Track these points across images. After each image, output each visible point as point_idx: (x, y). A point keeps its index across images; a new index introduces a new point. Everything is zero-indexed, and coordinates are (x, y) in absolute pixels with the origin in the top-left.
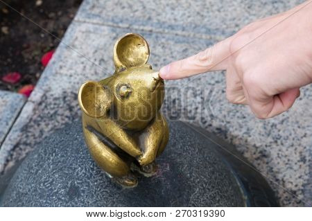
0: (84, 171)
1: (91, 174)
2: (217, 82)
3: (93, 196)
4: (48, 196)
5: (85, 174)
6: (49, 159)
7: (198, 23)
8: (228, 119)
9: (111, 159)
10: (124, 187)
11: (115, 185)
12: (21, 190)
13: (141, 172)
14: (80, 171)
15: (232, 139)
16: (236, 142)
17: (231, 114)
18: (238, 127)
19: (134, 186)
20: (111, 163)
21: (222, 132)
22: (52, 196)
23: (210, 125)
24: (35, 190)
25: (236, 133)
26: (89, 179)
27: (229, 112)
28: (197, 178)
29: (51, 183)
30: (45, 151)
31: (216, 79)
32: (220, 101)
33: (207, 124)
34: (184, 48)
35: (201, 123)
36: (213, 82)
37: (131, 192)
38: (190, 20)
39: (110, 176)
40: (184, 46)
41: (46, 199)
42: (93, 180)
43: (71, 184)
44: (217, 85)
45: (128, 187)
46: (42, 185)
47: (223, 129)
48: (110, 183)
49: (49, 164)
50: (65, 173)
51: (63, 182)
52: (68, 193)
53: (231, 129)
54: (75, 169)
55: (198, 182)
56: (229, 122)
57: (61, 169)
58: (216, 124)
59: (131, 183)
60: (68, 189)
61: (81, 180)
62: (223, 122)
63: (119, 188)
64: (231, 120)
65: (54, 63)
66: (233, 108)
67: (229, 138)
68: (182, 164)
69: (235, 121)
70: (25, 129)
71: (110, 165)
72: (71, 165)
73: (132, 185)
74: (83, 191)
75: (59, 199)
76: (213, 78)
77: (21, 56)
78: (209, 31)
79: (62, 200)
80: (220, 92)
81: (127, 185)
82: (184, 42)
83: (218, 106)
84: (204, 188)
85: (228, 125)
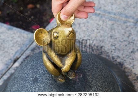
0: (42, 71)
1: (45, 73)
2: (124, 41)
3: (43, 83)
4: (25, 80)
5: (43, 73)
6: (30, 63)
8: (125, 59)
10: (58, 82)
11: (54, 80)
12: (16, 76)
13: (68, 76)
14: (41, 71)
15: (124, 69)
16: (126, 70)
17: (127, 57)
18: (129, 63)
19: (63, 82)
20: (50, 69)
21: (121, 64)
22: (27, 80)
23: (116, 61)
24: (21, 77)
25: (127, 66)
26: (44, 75)
27: (126, 56)
28: (95, 83)
29: (28, 75)
30: (30, 60)
31: (124, 39)
32: (123, 50)
33: (114, 60)
34: (113, 23)
35: (111, 59)
36: (122, 40)
37: (61, 84)
39: (53, 76)
41: (24, 82)
42: (45, 76)
43: (36, 76)
44: (124, 42)
45: (60, 82)
46: (24, 75)
47: (122, 63)
48: (53, 79)
49: (29, 66)
50: (34, 71)
51: (32, 75)
52: (33, 80)
53: (125, 64)
54: (39, 70)
55: (95, 85)
56: (125, 61)
57: (33, 69)
58: (119, 60)
59: (62, 80)
60: (34, 78)
61: (40, 75)
62: (122, 60)
63: (56, 82)
64: (127, 60)
66: (128, 54)
67: (123, 68)
68: (89, 75)
69: (128, 60)
70: (33, 50)
72: (38, 68)
73: (62, 81)
74: (40, 81)
75: (29, 82)
76: (123, 39)
79: (30, 83)
80: (125, 46)
81: (59, 81)
82: (113, 20)
83: (122, 52)
85: (124, 62)
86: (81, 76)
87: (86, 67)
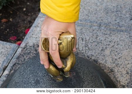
1: (44, 75)
2: (94, 42)
3: (45, 84)
4: (27, 83)
5: (42, 75)
6: (28, 69)
7: (87, 18)
8: (98, 56)
9: (53, 69)
10: (57, 81)
11: (54, 80)
12: (17, 81)
13: (64, 75)
14: (40, 74)
15: (99, 64)
16: (101, 65)
17: (99, 54)
18: (102, 59)
19: (61, 81)
21: (96, 61)
22: (29, 83)
23: (91, 59)
24: (22, 81)
25: (101, 62)
26: (43, 77)
27: (98, 54)
28: (86, 78)
29: (29, 78)
30: (26, 66)
31: (94, 41)
32: (95, 49)
33: (90, 58)
34: (81, 28)
35: (87, 58)
36: (92, 42)
37: (60, 83)
38: (83, 17)
39: (52, 77)
40: (81, 27)
41: (26, 85)
42: (45, 77)
43: (37, 79)
45: (59, 81)
46: (25, 79)
47: (96, 60)
48: (52, 79)
49: (28, 71)
50: (34, 75)
51: (33, 78)
52: (35, 83)
53: (99, 60)
54: (38, 73)
55: (87, 80)
56: (98, 58)
57: (33, 73)
58: (93, 58)
59: (60, 79)
60: (35, 81)
61: (41, 77)
62: (96, 57)
63: (55, 81)
64: (99, 57)
65: (30, 33)
66: (100, 52)
67: (98, 64)
69: (101, 57)
70: (18, 58)
71: (52, 71)
72: (37, 71)
74: (41, 82)
76: (92, 40)
77: (17, 30)
78: (91, 22)
79: (33, 85)
80: (95, 46)
81: (58, 80)
82: (81, 26)
83: (94, 51)
84: (89, 82)
85: (98, 59)
86: (75, 74)
87: (76, 66)
